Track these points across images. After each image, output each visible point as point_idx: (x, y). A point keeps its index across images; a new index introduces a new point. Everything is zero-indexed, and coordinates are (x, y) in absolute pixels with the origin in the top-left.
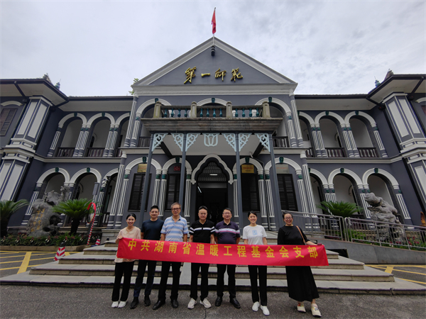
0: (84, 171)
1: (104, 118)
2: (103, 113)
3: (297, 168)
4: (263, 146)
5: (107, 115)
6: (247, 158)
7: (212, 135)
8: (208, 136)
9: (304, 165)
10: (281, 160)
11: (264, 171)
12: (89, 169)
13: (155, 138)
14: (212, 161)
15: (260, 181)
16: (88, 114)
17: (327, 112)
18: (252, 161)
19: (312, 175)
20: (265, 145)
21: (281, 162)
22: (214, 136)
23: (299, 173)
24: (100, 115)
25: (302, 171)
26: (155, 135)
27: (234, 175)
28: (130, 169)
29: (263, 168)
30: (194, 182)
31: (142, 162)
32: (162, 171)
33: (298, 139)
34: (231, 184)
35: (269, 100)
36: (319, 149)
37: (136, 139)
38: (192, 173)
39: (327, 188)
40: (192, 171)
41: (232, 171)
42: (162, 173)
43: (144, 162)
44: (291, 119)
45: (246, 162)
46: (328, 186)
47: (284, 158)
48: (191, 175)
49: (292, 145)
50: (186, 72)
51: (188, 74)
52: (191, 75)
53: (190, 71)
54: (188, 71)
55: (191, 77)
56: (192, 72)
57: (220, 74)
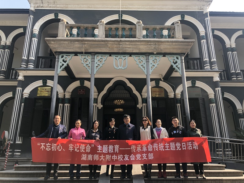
3: (210, 91)
4: (174, 69)
6: (157, 81)
7: (122, 57)
8: (117, 58)
9: (217, 89)
10: (194, 83)
11: (175, 95)
13: (61, 60)
14: (120, 84)
18: (163, 84)
19: (225, 99)
20: (176, 68)
21: (194, 86)
22: (124, 58)
23: (212, 96)
25: (215, 95)
26: (60, 57)
27: (142, 99)
28: (29, 93)
29: (175, 92)
30: (100, 106)
31: (42, 85)
32: (65, 95)
33: (212, 61)
34: (140, 108)
35: (182, 17)
36: (234, 71)
37: (34, 59)
38: (98, 97)
39: (242, 113)
40: (98, 95)
41: (141, 95)
42: (64, 97)
43: (45, 84)
44: (204, 39)
45: (156, 85)
46: (242, 111)
47: (196, 81)
48: (97, 99)
49: (205, 68)
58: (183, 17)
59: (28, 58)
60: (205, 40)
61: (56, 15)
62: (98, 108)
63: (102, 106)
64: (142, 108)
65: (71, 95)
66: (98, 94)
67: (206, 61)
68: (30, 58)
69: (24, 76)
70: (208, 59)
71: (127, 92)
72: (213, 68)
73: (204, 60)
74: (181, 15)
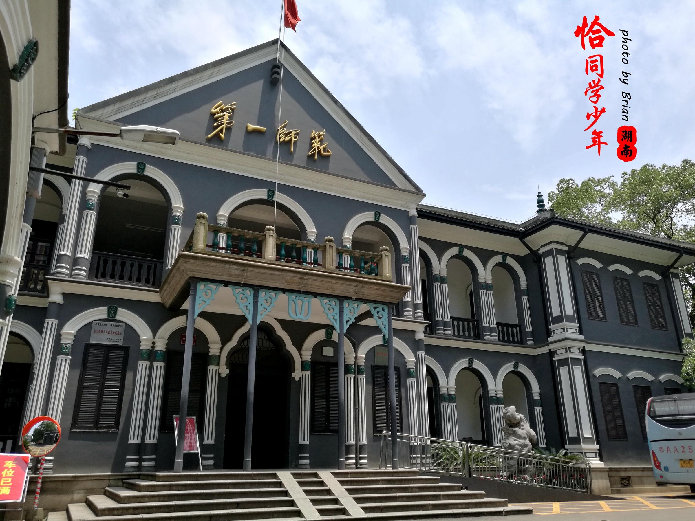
3: (410, 357)
6: (329, 330)
7: (302, 298)
9: (419, 353)
11: (356, 358)
15: (348, 376)
17: (462, 248)
19: (429, 370)
20: (381, 326)
21: (386, 345)
22: (305, 301)
23: (411, 366)
25: (416, 363)
26: (200, 285)
27: (303, 362)
28: (74, 332)
29: (356, 353)
30: (225, 371)
31: (105, 316)
32: (154, 343)
33: (416, 302)
34: (297, 379)
35: (375, 216)
36: (441, 319)
37: (88, 257)
38: (220, 353)
39: (446, 392)
40: (221, 349)
41: (301, 355)
42: (153, 347)
43: (112, 317)
44: (407, 263)
46: (447, 389)
48: (219, 356)
49: (406, 314)
50: (213, 111)
51: (217, 115)
52: (225, 121)
53: (223, 111)
54: (218, 109)
55: (224, 126)
56: (227, 115)
57: (287, 135)
58: (377, 215)
59: (74, 253)
60: (408, 265)
61: (141, 167)
62: (219, 374)
63: (228, 371)
64: (300, 378)
65: (167, 344)
66: (220, 346)
67: (408, 302)
68: (79, 255)
69: (65, 295)
70: (410, 299)
72: (416, 315)
73: (405, 300)
74: (375, 213)
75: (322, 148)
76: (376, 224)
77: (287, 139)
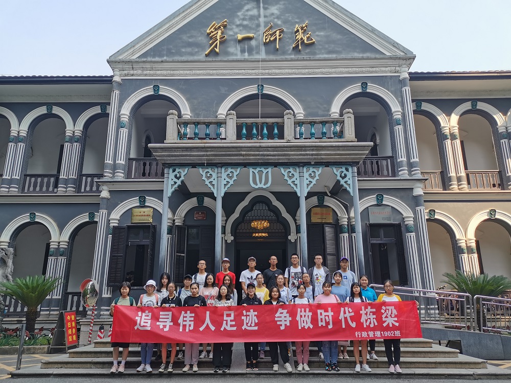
0: (24, 219)
1: (50, 115)
2: (49, 105)
3: (407, 213)
4: (342, 186)
5: (56, 110)
7: (263, 169)
8: (256, 172)
9: (418, 209)
10: (380, 199)
11: (349, 219)
12: (33, 215)
13: (172, 175)
14: (261, 200)
15: (342, 235)
16: (21, 109)
17: (474, 101)
18: (330, 202)
20: (345, 185)
21: (379, 204)
22: (265, 171)
23: (410, 222)
24: (43, 110)
25: (415, 219)
26: (171, 171)
27: (297, 226)
28: (118, 218)
29: (349, 214)
30: (230, 238)
31: (138, 204)
32: (174, 220)
33: (411, 161)
34: (293, 241)
35: (362, 87)
36: (454, 175)
37: (124, 163)
38: (226, 224)
39: (464, 245)
40: (226, 221)
41: (295, 220)
42: (174, 224)
43: (142, 204)
44: (400, 125)
45: (319, 203)
46: (466, 241)
47: (384, 196)
48: (225, 227)
49: (400, 173)
50: (208, 31)
51: (212, 34)
52: (218, 38)
53: (216, 29)
54: (212, 30)
55: (218, 41)
56: (220, 32)
57: (271, 35)
58: (364, 86)
59: (115, 161)
62: (226, 241)
63: (232, 238)
64: (296, 240)
65: (184, 220)
66: (226, 218)
67: (402, 161)
68: (117, 162)
69: (111, 192)
70: (404, 159)
71: (272, 214)
72: (413, 173)
73: (398, 160)
74: (362, 84)
75: (305, 39)
76: (364, 94)
77: (272, 39)
